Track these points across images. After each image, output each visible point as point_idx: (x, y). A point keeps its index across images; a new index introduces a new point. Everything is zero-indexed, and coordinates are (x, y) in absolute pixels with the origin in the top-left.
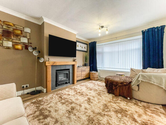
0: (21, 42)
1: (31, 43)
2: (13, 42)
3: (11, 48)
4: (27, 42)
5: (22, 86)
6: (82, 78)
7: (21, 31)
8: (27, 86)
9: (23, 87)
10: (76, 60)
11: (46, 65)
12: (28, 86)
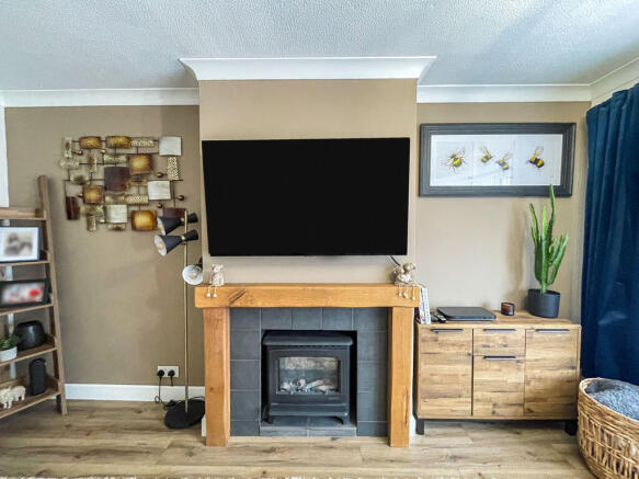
0: (151, 198)
1: (183, 199)
2: (129, 205)
3: (123, 227)
4: (169, 197)
5: (160, 368)
6: (482, 412)
7: (150, 157)
8: (172, 373)
9: (161, 373)
10: (406, 278)
11: (197, 306)
12: (177, 375)
